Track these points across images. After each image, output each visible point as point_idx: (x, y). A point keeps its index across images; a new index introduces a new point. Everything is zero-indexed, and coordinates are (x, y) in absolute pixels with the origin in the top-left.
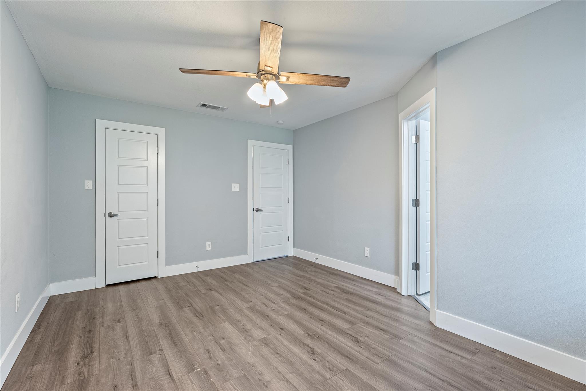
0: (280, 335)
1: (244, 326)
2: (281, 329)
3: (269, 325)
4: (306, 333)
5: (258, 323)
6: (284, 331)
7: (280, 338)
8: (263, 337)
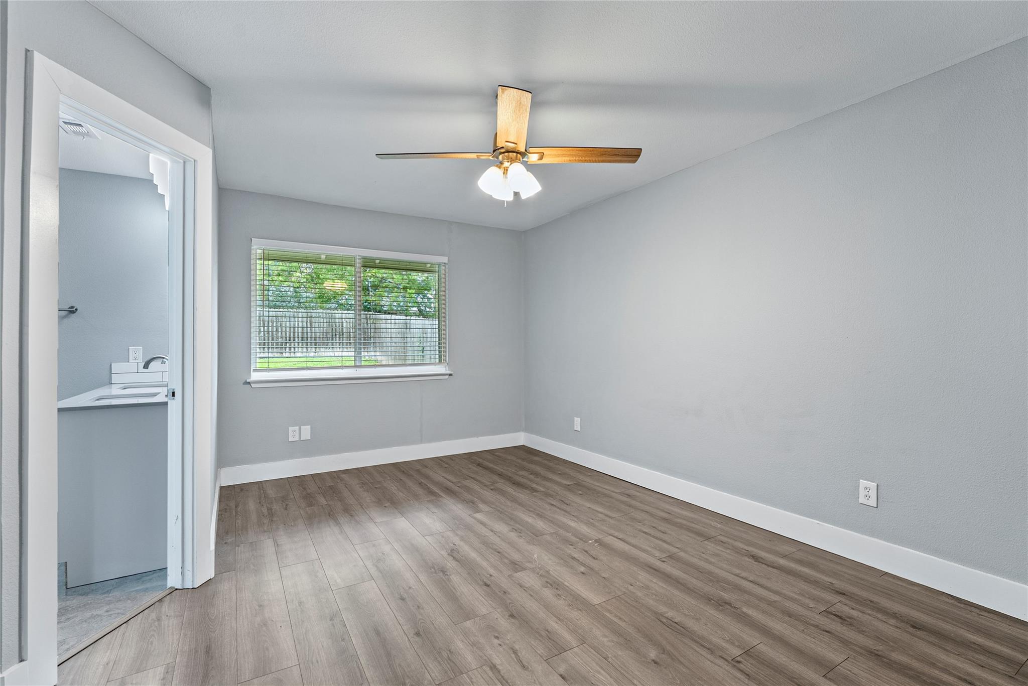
0: (491, 576)
1: (558, 595)
2: (488, 586)
3: (509, 594)
4: (448, 575)
5: (531, 598)
6: (483, 581)
7: (492, 571)
8: (520, 572)
